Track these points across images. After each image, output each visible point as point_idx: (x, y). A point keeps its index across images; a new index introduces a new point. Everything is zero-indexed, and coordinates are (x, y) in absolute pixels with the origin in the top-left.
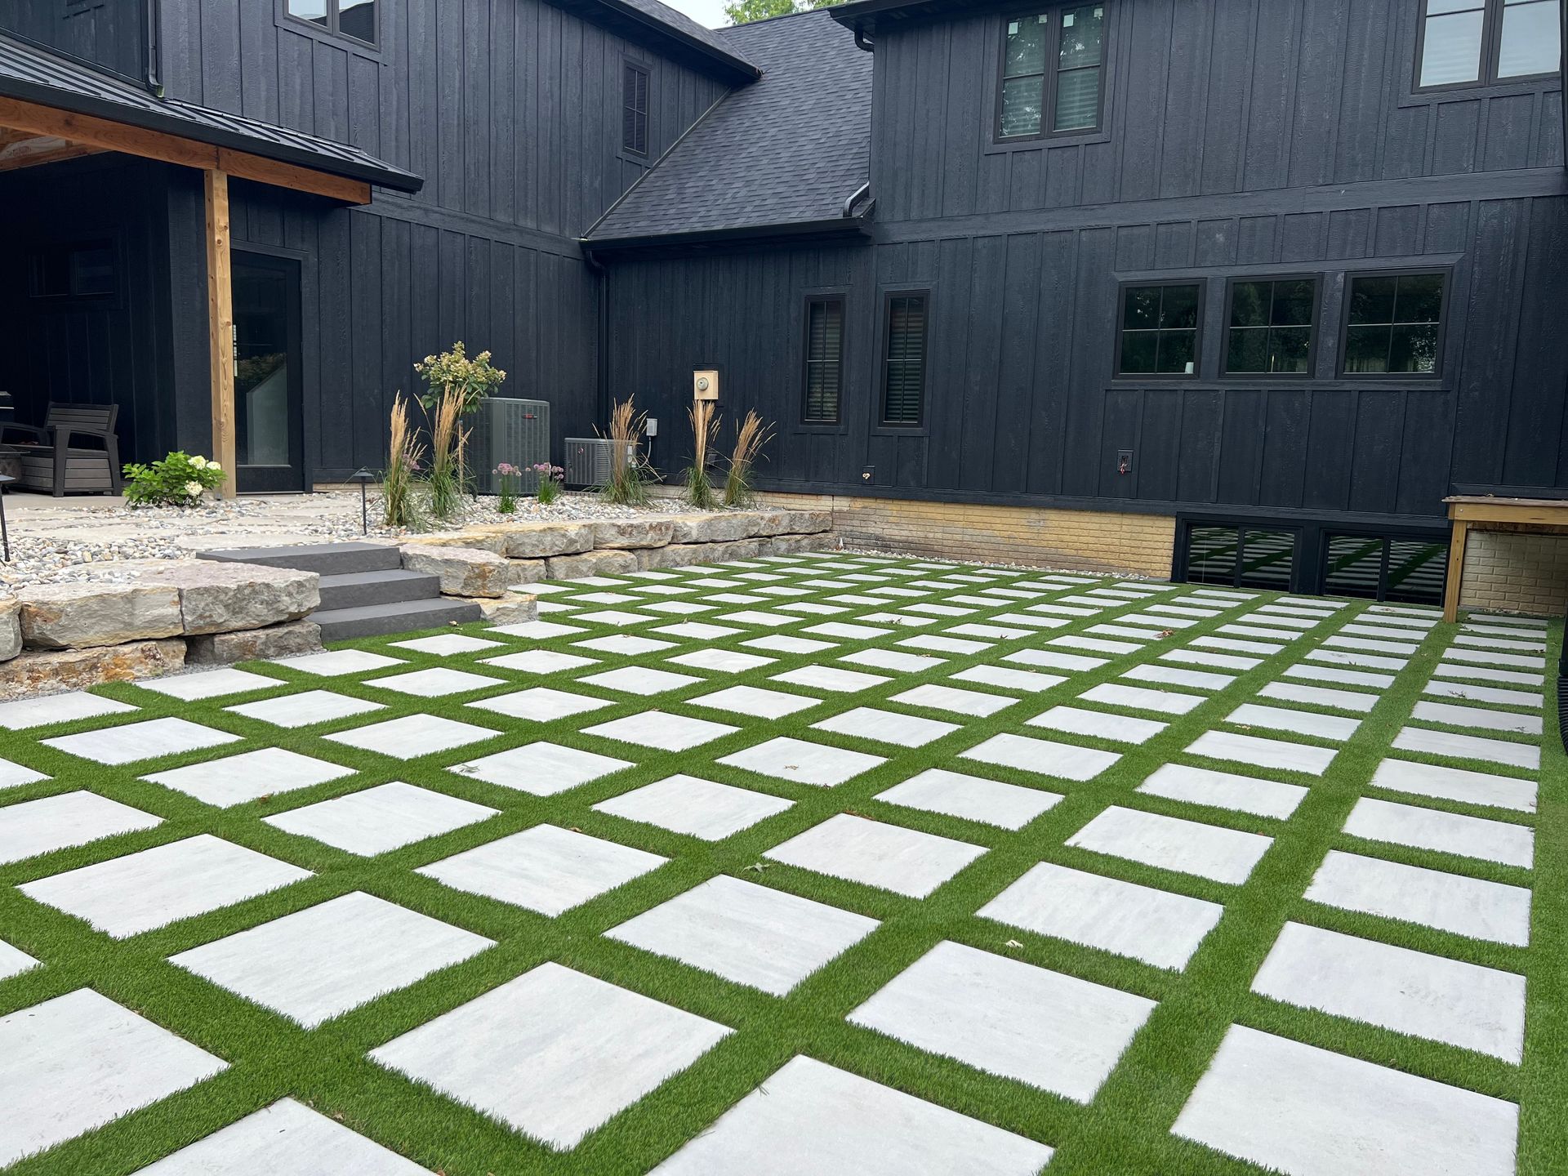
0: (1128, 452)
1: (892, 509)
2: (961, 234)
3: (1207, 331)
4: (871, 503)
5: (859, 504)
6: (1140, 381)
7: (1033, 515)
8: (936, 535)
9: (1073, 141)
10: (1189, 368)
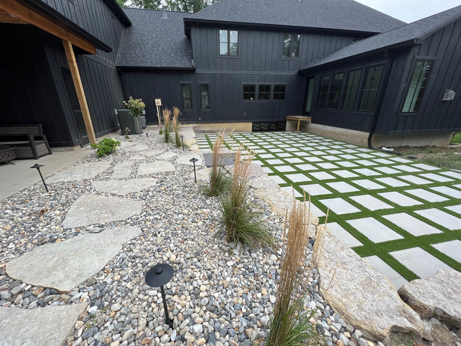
0: (245, 113)
1: (205, 125)
2: (214, 73)
3: (256, 93)
4: (201, 125)
5: (198, 125)
6: (247, 101)
7: (231, 124)
8: (214, 129)
9: (234, 57)
10: (252, 98)
